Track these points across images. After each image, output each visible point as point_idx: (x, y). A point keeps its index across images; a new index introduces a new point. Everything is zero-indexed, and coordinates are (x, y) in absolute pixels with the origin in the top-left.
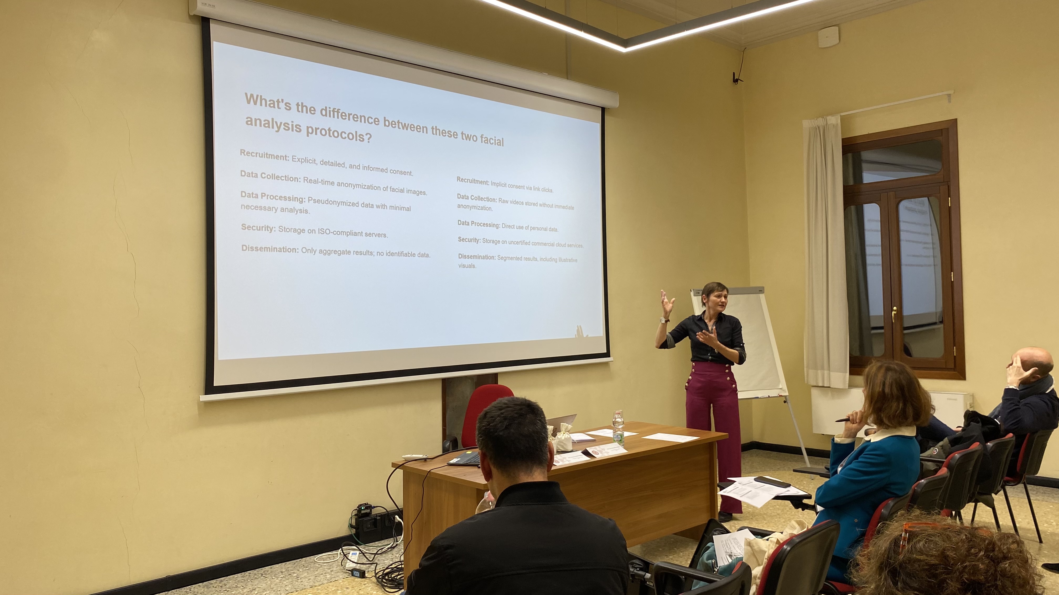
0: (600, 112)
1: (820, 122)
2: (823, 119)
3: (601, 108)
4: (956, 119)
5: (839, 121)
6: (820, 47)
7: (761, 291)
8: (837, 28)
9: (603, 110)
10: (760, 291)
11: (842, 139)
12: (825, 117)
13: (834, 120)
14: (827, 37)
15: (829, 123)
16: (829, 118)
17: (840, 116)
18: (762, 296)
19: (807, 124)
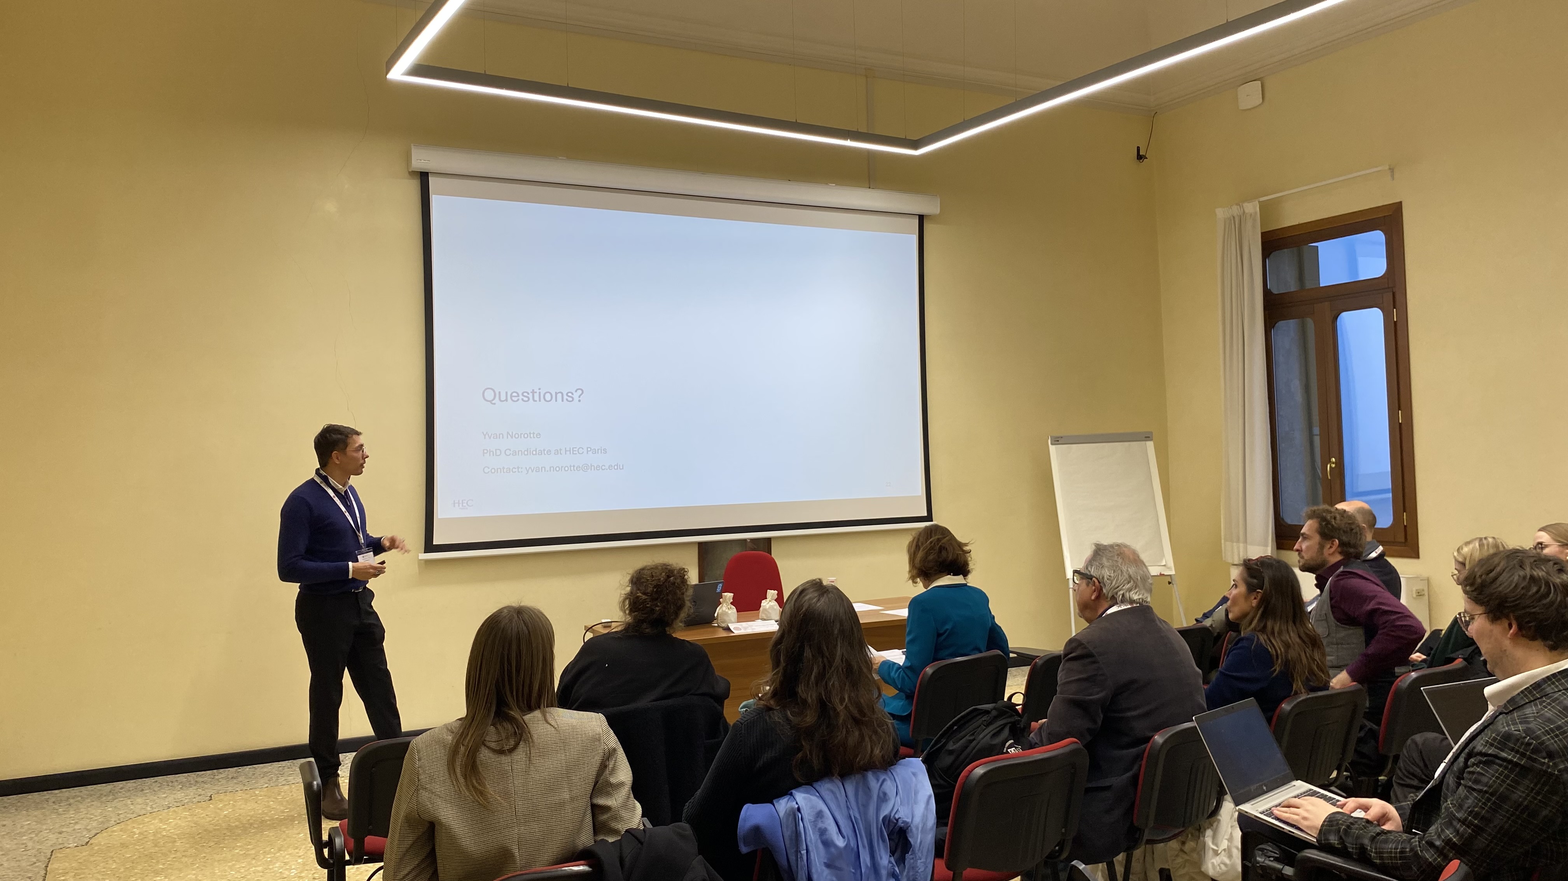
0: (916, 222)
1: (1235, 210)
2: (1239, 207)
3: (918, 217)
4: (1401, 203)
5: (1258, 209)
6: (1241, 108)
7: (1149, 437)
8: (1259, 83)
9: (921, 218)
10: (1146, 437)
11: (1262, 233)
12: (1241, 204)
13: (1252, 208)
14: (1247, 96)
15: (1247, 211)
16: (1245, 205)
17: (1259, 202)
18: (1150, 445)
19: (1221, 213)
